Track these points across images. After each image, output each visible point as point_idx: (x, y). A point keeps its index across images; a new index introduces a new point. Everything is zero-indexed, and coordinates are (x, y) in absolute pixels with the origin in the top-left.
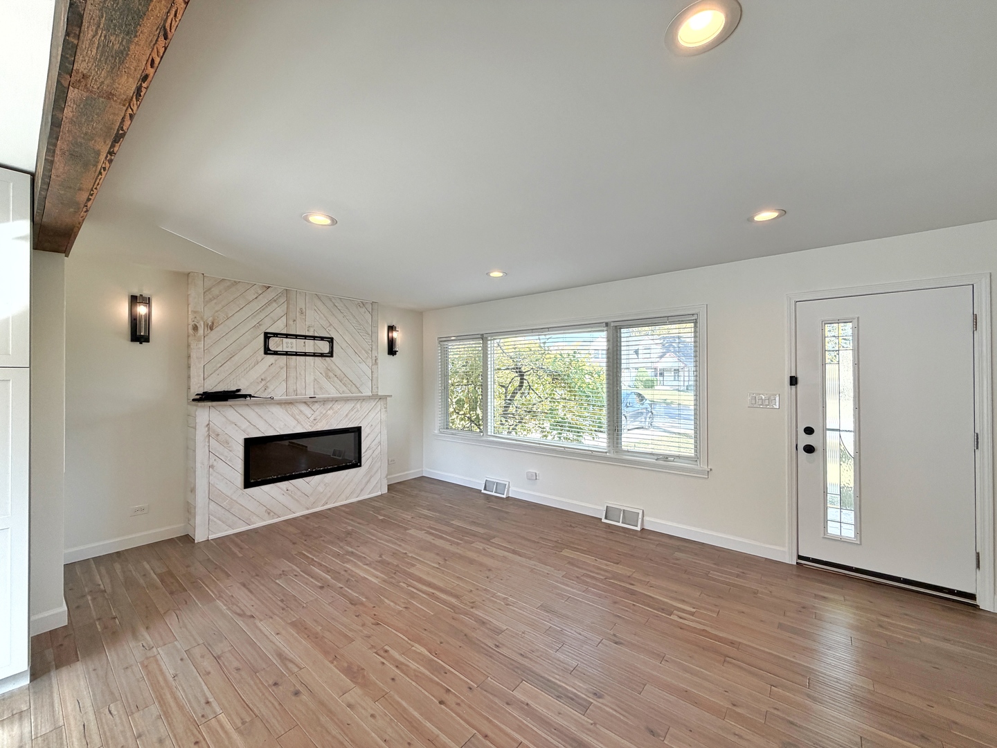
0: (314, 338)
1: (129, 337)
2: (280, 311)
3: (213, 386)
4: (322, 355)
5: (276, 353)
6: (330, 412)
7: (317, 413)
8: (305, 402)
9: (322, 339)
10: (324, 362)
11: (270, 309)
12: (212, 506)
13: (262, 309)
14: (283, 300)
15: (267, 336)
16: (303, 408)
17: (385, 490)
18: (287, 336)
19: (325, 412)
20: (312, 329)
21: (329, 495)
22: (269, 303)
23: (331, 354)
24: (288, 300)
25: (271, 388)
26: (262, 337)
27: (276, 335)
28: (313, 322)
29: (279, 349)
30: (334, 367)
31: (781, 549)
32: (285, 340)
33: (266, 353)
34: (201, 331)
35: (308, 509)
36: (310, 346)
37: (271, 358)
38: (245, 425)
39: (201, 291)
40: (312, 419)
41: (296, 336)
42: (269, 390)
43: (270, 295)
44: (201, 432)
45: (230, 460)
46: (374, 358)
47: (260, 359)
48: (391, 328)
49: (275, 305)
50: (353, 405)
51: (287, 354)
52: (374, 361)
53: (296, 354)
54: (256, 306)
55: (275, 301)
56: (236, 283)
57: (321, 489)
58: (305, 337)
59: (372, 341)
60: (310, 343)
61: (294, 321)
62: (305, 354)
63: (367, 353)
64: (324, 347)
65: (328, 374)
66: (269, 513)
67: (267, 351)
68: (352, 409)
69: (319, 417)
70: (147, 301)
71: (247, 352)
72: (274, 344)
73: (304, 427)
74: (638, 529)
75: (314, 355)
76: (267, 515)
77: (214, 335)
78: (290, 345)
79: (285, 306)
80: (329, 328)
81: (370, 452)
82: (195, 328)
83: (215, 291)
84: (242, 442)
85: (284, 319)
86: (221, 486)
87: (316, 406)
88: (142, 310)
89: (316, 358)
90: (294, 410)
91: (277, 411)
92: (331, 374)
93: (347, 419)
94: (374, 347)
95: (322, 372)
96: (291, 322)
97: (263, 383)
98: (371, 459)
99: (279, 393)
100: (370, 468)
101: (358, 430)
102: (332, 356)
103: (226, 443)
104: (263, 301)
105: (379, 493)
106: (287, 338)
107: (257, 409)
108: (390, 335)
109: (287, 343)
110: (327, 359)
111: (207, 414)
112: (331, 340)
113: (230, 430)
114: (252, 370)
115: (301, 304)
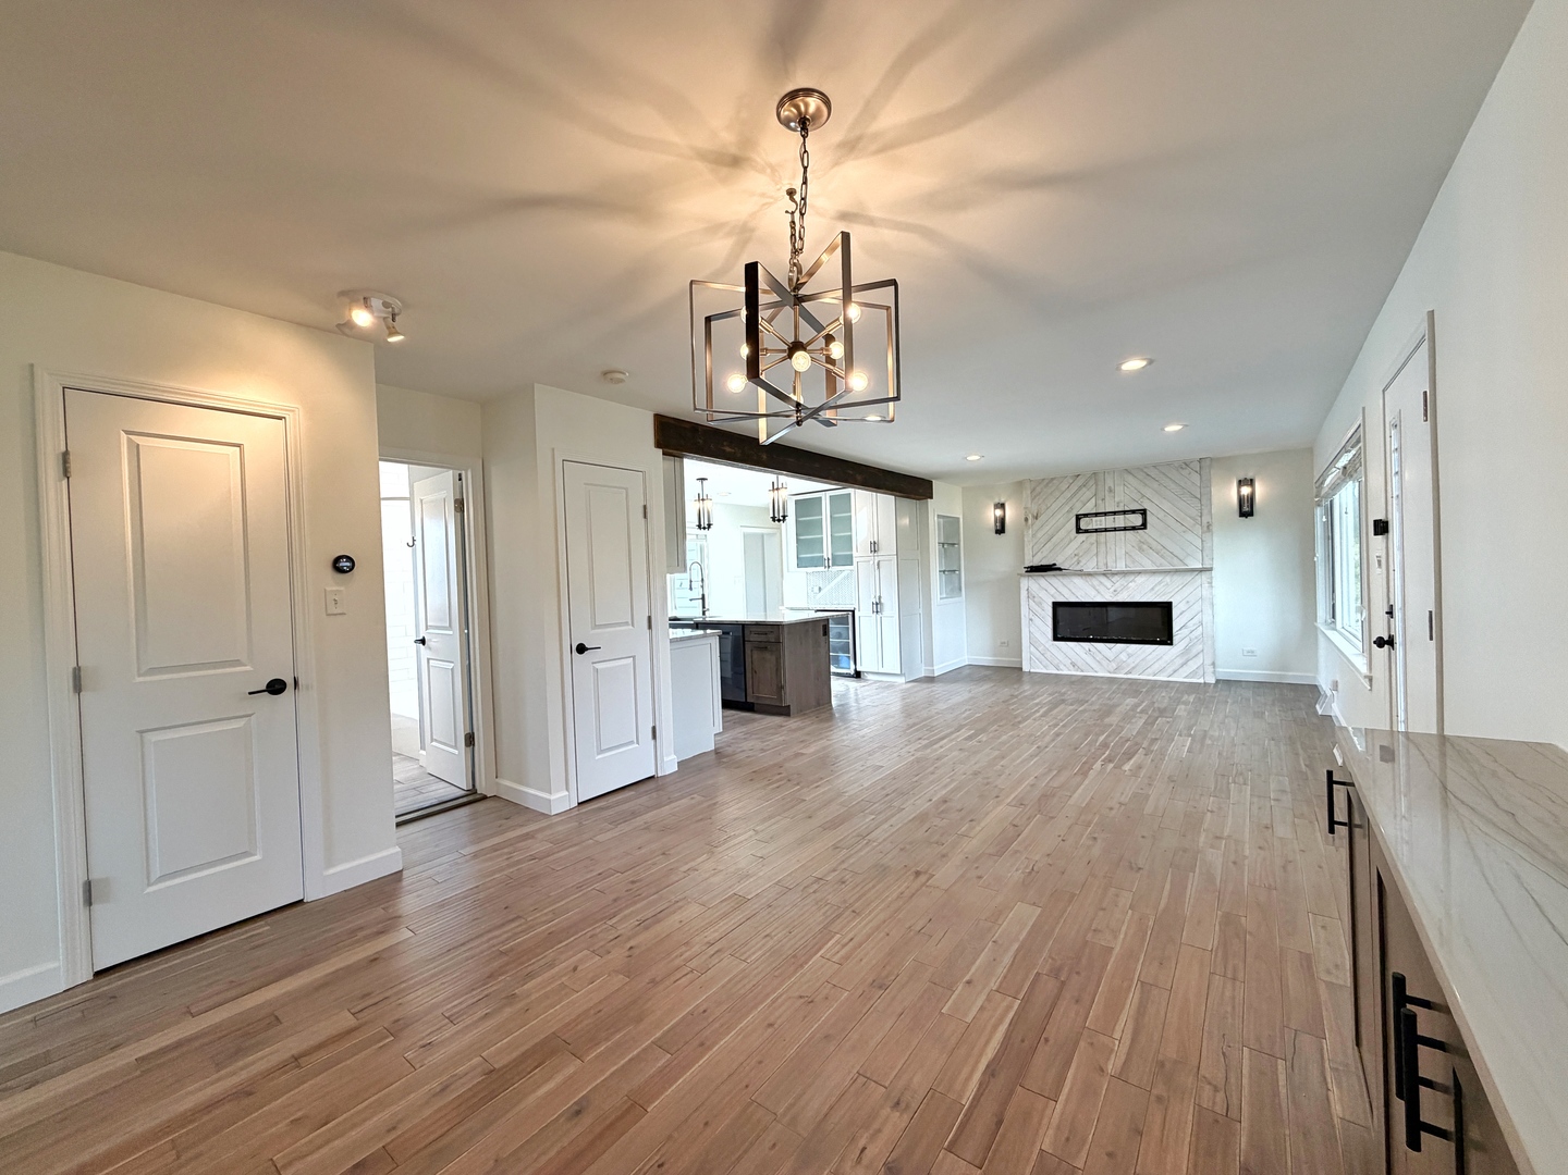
0: (1125, 512)
1: (994, 531)
2: (1089, 494)
3: (1036, 562)
4: (1134, 528)
5: (1087, 531)
6: (1132, 585)
7: (1117, 584)
8: (1104, 574)
9: (1133, 512)
10: (1136, 535)
11: (1078, 496)
12: (1033, 649)
13: (1074, 495)
14: (1092, 482)
15: (1078, 518)
16: (1103, 579)
17: (1211, 681)
18: (1096, 515)
20: (1122, 504)
21: (1134, 665)
22: (1080, 489)
23: (1144, 526)
24: (1096, 483)
25: (1083, 562)
26: (1074, 519)
27: (1086, 515)
28: (1124, 497)
29: (1090, 527)
30: (1150, 540)
32: (1094, 519)
33: (1078, 532)
34: (1030, 521)
35: (1110, 673)
36: (1120, 521)
37: (1083, 537)
38: (1053, 591)
39: (1030, 492)
40: (1113, 589)
41: (1105, 514)
42: (1081, 564)
43: (1080, 482)
44: (1024, 594)
45: (1043, 617)
46: (1205, 525)
47: (1073, 537)
48: (1243, 483)
49: (1084, 489)
50: (1160, 578)
51: (1096, 531)
52: (1205, 528)
53: (1106, 530)
54: (1068, 494)
55: (1085, 486)
56: (1053, 479)
58: (1115, 513)
59: (1202, 505)
60: (1120, 518)
61: (1103, 500)
62: (1115, 530)
63: (1194, 519)
64: (1137, 520)
65: (1141, 547)
67: (1079, 530)
68: (1160, 583)
69: (1120, 589)
71: (1062, 533)
72: (1084, 524)
73: (1105, 597)
75: (1125, 529)
76: (1073, 666)
77: (1038, 523)
78: (1100, 523)
79: (1094, 488)
80: (1141, 500)
81: (1185, 631)
82: (1026, 520)
83: (1038, 489)
84: (1051, 604)
85: (1093, 500)
86: (1037, 635)
87: (1115, 578)
89: (1127, 532)
90: (1094, 581)
91: (1078, 581)
92: (1145, 547)
93: (1153, 592)
94: (1205, 512)
95: (1135, 545)
96: (1100, 502)
97: (1076, 558)
98: (1187, 640)
99: (1088, 566)
100: (1187, 650)
101: (1166, 606)
102: (1145, 528)
103: (1039, 604)
104: (1074, 488)
105: (1201, 681)
109: (1098, 521)
110: (1140, 531)
111: (1026, 582)
112: (1144, 512)
113: (1042, 594)
114: (1066, 548)
115: (1109, 483)
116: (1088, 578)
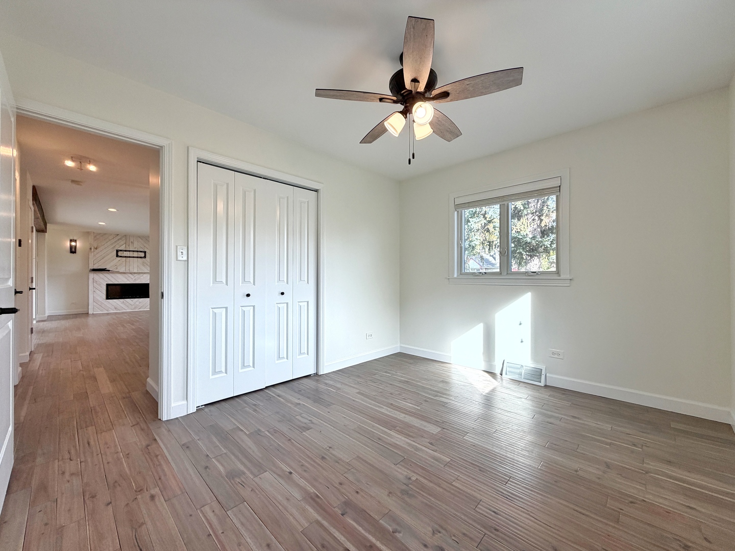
0: (137, 251)
1: (69, 251)
2: (122, 243)
3: (96, 267)
4: (141, 257)
5: (121, 257)
6: (142, 277)
8: (130, 273)
9: (141, 252)
11: (118, 242)
12: (95, 304)
13: (116, 242)
14: (123, 239)
15: (117, 251)
16: (130, 275)
20: (137, 249)
22: (118, 240)
24: (126, 239)
25: (118, 268)
26: (115, 251)
27: (121, 251)
28: (137, 246)
29: (122, 255)
30: (146, 262)
32: (125, 252)
33: (117, 257)
34: (93, 250)
37: (119, 258)
38: (106, 279)
39: (93, 237)
40: (134, 279)
41: (129, 251)
43: (119, 237)
44: (91, 281)
45: (101, 290)
47: (114, 258)
49: (120, 241)
51: (126, 257)
53: (130, 257)
54: (113, 241)
55: (120, 239)
56: (105, 234)
57: (137, 303)
58: (134, 251)
60: (136, 253)
61: (129, 246)
62: (133, 257)
64: (142, 255)
65: (143, 264)
66: (115, 309)
70: (75, 241)
73: (130, 282)
75: (137, 257)
77: (97, 251)
78: (127, 254)
79: (125, 241)
80: (144, 248)
82: (91, 249)
83: (98, 237)
85: (124, 245)
86: (98, 298)
87: (135, 275)
88: (73, 244)
89: (138, 259)
90: (126, 275)
91: (119, 275)
92: (145, 264)
95: (141, 264)
96: (127, 246)
97: (115, 266)
99: (121, 270)
102: (145, 258)
104: (116, 239)
107: (112, 275)
110: (143, 259)
111: (92, 276)
112: (145, 252)
113: (101, 281)
114: (111, 262)
115: (131, 240)
116: (124, 275)
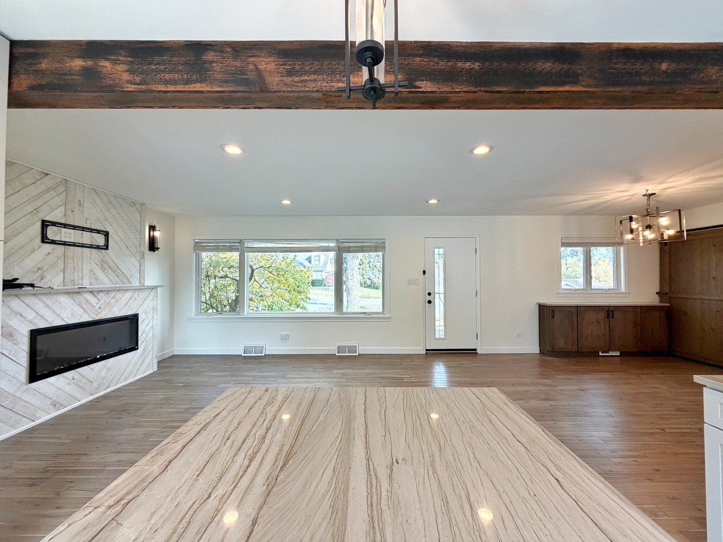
0: (91, 230)
2: (58, 200)
4: (98, 247)
5: (53, 242)
6: (113, 301)
7: (102, 301)
8: (91, 292)
9: (99, 232)
10: (100, 254)
11: (48, 196)
13: (40, 195)
14: (61, 189)
15: (45, 224)
16: (89, 297)
17: (155, 369)
18: (65, 226)
19: (108, 301)
20: (89, 222)
21: (111, 378)
22: (48, 190)
23: (106, 247)
24: (67, 190)
25: (48, 277)
26: (39, 225)
27: (54, 224)
28: (90, 215)
29: (57, 238)
30: (109, 260)
31: (420, 348)
32: (63, 230)
33: (43, 242)
35: (92, 395)
36: (87, 238)
37: (48, 247)
38: (31, 315)
40: (97, 308)
41: (75, 227)
42: (45, 280)
43: (48, 182)
45: (14, 355)
46: (142, 253)
47: (36, 247)
48: (152, 228)
49: (53, 193)
50: (132, 294)
51: (64, 244)
52: (142, 256)
53: (74, 245)
54: (33, 191)
55: (54, 189)
57: (103, 374)
58: (83, 229)
59: (141, 238)
60: (87, 234)
61: (73, 211)
62: (83, 246)
63: (137, 248)
64: (100, 240)
65: (104, 265)
66: (55, 406)
67: (44, 239)
68: (131, 298)
69: (103, 306)
71: (22, 238)
72: (52, 233)
73: (90, 316)
74: (357, 354)
75: (91, 247)
76: (52, 407)
78: (68, 235)
79: (63, 196)
80: (105, 222)
81: (144, 335)
84: (27, 334)
85: (62, 209)
86: (6, 386)
87: (101, 295)
89: (93, 250)
92: (106, 266)
93: (127, 307)
94: (142, 243)
95: (99, 264)
96: (69, 213)
97: (40, 272)
98: (145, 342)
99: (56, 281)
100: (144, 350)
101: (135, 317)
102: (107, 249)
103: (8, 338)
104: (41, 187)
105: (151, 371)
106: (65, 227)
107: (45, 299)
108: (152, 233)
109: (65, 233)
110: (103, 251)
112: (106, 234)
115: (80, 196)
